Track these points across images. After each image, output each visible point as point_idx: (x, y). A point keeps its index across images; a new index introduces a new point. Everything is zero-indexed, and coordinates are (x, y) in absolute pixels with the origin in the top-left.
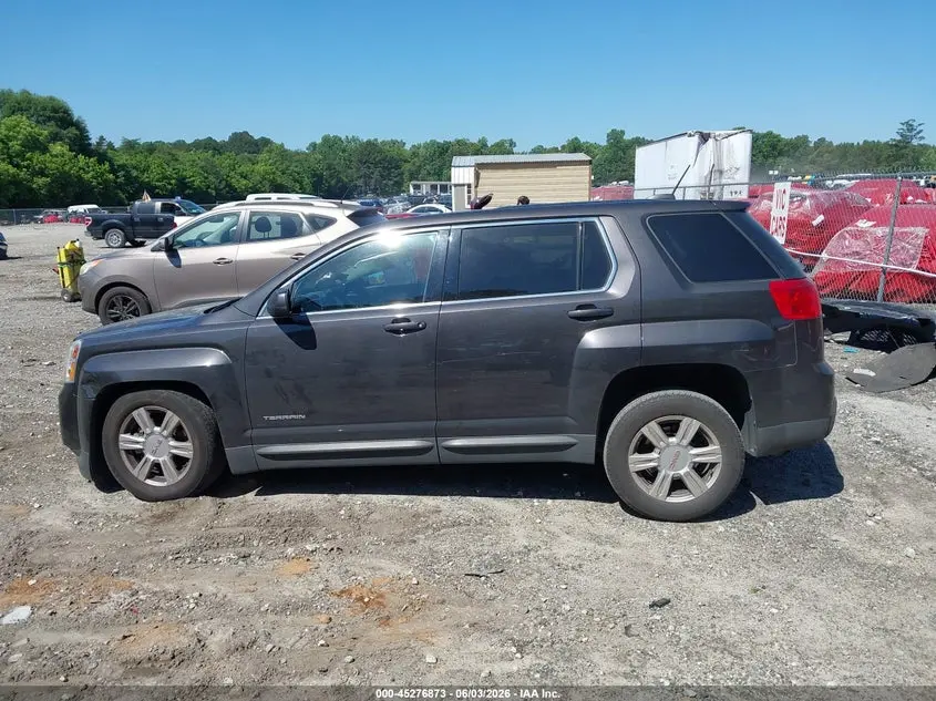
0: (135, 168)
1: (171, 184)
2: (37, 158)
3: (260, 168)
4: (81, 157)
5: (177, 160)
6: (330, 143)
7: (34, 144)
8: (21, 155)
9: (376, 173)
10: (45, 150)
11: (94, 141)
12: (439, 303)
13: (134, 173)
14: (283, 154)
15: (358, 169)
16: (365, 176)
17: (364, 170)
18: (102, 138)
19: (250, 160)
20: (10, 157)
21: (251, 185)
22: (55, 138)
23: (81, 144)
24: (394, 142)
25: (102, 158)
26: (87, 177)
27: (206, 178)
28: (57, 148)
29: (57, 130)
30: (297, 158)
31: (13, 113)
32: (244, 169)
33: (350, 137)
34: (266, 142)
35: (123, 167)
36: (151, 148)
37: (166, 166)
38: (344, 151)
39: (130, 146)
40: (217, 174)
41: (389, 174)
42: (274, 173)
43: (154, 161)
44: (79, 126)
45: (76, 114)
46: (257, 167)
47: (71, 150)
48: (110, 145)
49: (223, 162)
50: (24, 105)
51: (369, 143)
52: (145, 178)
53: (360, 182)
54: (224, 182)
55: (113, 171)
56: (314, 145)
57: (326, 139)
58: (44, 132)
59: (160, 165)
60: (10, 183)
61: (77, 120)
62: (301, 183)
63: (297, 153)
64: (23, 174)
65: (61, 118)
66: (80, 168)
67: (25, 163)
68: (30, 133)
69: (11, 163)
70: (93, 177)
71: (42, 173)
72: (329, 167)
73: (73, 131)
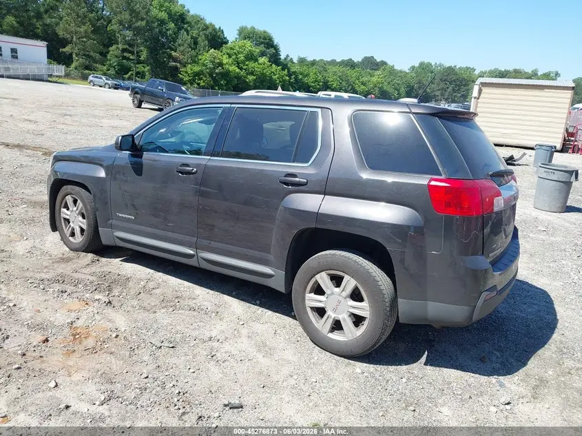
0: (301, 74)
1: (318, 85)
2: (251, 64)
3: (374, 79)
4: (274, 66)
5: (326, 71)
6: (424, 68)
7: (251, 57)
8: (243, 62)
9: (450, 88)
10: (256, 60)
11: (283, 57)
12: (209, 157)
13: (300, 77)
14: (392, 72)
15: (439, 85)
16: (442, 89)
17: (442, 85)
18: (288, 56)
19: (370, 73)
20: (238, 63)
21: (367, 89)
22: (263, 54)
23: (275, 59)
24: (468, 68)
25: (284, 66)
26: (274, 77)
27: (341, 83)
28: (262, 60)
29: (264, 49)
30: (400, 74)
31: (245, 39)
32: (365, 79)
33: (438, 63)
34: (384, 63)
35: (294, 73)
36: (313, 63)
37: (319, 74)
38: (432, 72)
39: (302, 61)
40: (348, 81)
41: (459, 90)
42: (383, 83)
43: (312, 71)
44: (276, 48)
45: (276, 41)
46: (373, 79)
47: (269, 61)
48: (291, 60)
49: (352, 74)
50: (251, 35)
51: (450, 68)
52: (305, 80)
53: (438, 93)
54: (350, 87)
55: (290, 75)
56: (413, 67)
57: (421, 64)
58: (257, 50)
59: (315, 73)
60: (236, 77)
61: (276, 45)
62: (398, 91)
63: (401, 72)
64: (243, 73)
65: (267, 44)
66: (272, 72)
67: (245, 67)
68: (250, 50)
69: (238, 67)
70: (278, 78)
71: (252, 73)
72: (419, 82)
73: (272, 50)
